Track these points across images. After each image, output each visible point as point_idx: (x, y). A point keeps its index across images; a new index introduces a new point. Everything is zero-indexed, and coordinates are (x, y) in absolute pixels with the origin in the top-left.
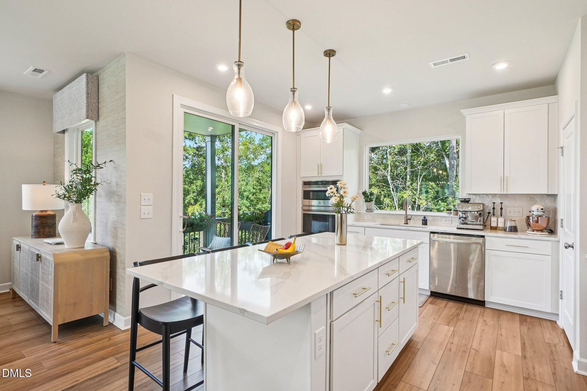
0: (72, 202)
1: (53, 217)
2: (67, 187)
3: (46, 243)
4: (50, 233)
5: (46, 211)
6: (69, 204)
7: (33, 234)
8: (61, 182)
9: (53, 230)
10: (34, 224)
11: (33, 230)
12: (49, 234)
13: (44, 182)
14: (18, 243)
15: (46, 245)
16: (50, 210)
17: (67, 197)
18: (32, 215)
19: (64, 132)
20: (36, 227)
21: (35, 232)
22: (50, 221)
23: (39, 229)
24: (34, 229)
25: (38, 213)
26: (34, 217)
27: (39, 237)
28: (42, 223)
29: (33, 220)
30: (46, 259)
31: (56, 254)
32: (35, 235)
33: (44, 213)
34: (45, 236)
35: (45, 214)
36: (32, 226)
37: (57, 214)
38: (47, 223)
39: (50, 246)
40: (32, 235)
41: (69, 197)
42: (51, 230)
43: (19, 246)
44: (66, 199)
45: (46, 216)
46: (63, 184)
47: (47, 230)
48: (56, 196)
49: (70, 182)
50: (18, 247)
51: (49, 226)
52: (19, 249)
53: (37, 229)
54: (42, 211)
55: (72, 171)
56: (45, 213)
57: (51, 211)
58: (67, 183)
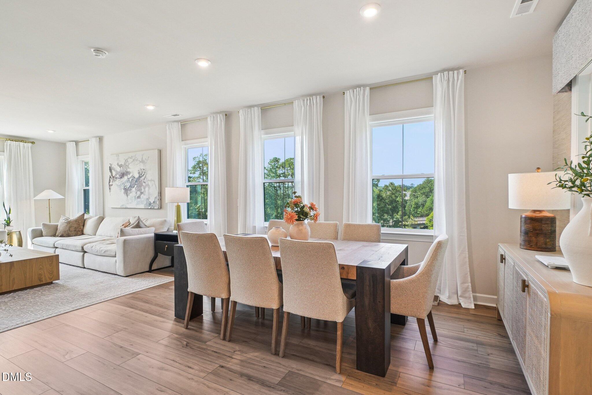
0: (588, 195)
1: (552, 220)
2: (578, 168)
3: (539, 261)
4: (546, 244)
5: (540, 211)
6: (582, 199)
7: (523, 243)
8: (565, 160)
9: (551, 241)
10: (523, 228)
11: (523, 238)
12: (544, 246)
13: (538, 168)
14: (503, 253)
15: (538, 265)
16: (546, 210)
17: (577, 186)
18: (521, 216)
19: (569, 86)
20: (527, 233)
21: (525, 241)
22: (546, 227)
23: (531, 236)
24: (524, 236)
25: (529, 214)
26: (523, 220)
27: (530, 249)
28: (535, 229)
29: (523, 224)
30: (536, 294)
31: (555, 294)
32: (525, 245)
33: (537, 214)
34: (539, 248)
35: (538, 216)
36: (521, 232)
37: (558, 217)
38: (542, 229)
39: (545, 271)
40: (520, 244)
41: (583, 184)
42: (548, 240)
43: (504, 257)
44: (575, 189)
45: (541, 218)
46: (569, 163)
47: (541, 239)
48: (557, 185)
49: (583, 158)
50: (503, 259)
51: (546, 234)
52: (504, 260)
53: (528, 237)
54: (535, 211)
55: (588, 139)
56: (539, 214)
57: (549, 211)
58: (576, 160)
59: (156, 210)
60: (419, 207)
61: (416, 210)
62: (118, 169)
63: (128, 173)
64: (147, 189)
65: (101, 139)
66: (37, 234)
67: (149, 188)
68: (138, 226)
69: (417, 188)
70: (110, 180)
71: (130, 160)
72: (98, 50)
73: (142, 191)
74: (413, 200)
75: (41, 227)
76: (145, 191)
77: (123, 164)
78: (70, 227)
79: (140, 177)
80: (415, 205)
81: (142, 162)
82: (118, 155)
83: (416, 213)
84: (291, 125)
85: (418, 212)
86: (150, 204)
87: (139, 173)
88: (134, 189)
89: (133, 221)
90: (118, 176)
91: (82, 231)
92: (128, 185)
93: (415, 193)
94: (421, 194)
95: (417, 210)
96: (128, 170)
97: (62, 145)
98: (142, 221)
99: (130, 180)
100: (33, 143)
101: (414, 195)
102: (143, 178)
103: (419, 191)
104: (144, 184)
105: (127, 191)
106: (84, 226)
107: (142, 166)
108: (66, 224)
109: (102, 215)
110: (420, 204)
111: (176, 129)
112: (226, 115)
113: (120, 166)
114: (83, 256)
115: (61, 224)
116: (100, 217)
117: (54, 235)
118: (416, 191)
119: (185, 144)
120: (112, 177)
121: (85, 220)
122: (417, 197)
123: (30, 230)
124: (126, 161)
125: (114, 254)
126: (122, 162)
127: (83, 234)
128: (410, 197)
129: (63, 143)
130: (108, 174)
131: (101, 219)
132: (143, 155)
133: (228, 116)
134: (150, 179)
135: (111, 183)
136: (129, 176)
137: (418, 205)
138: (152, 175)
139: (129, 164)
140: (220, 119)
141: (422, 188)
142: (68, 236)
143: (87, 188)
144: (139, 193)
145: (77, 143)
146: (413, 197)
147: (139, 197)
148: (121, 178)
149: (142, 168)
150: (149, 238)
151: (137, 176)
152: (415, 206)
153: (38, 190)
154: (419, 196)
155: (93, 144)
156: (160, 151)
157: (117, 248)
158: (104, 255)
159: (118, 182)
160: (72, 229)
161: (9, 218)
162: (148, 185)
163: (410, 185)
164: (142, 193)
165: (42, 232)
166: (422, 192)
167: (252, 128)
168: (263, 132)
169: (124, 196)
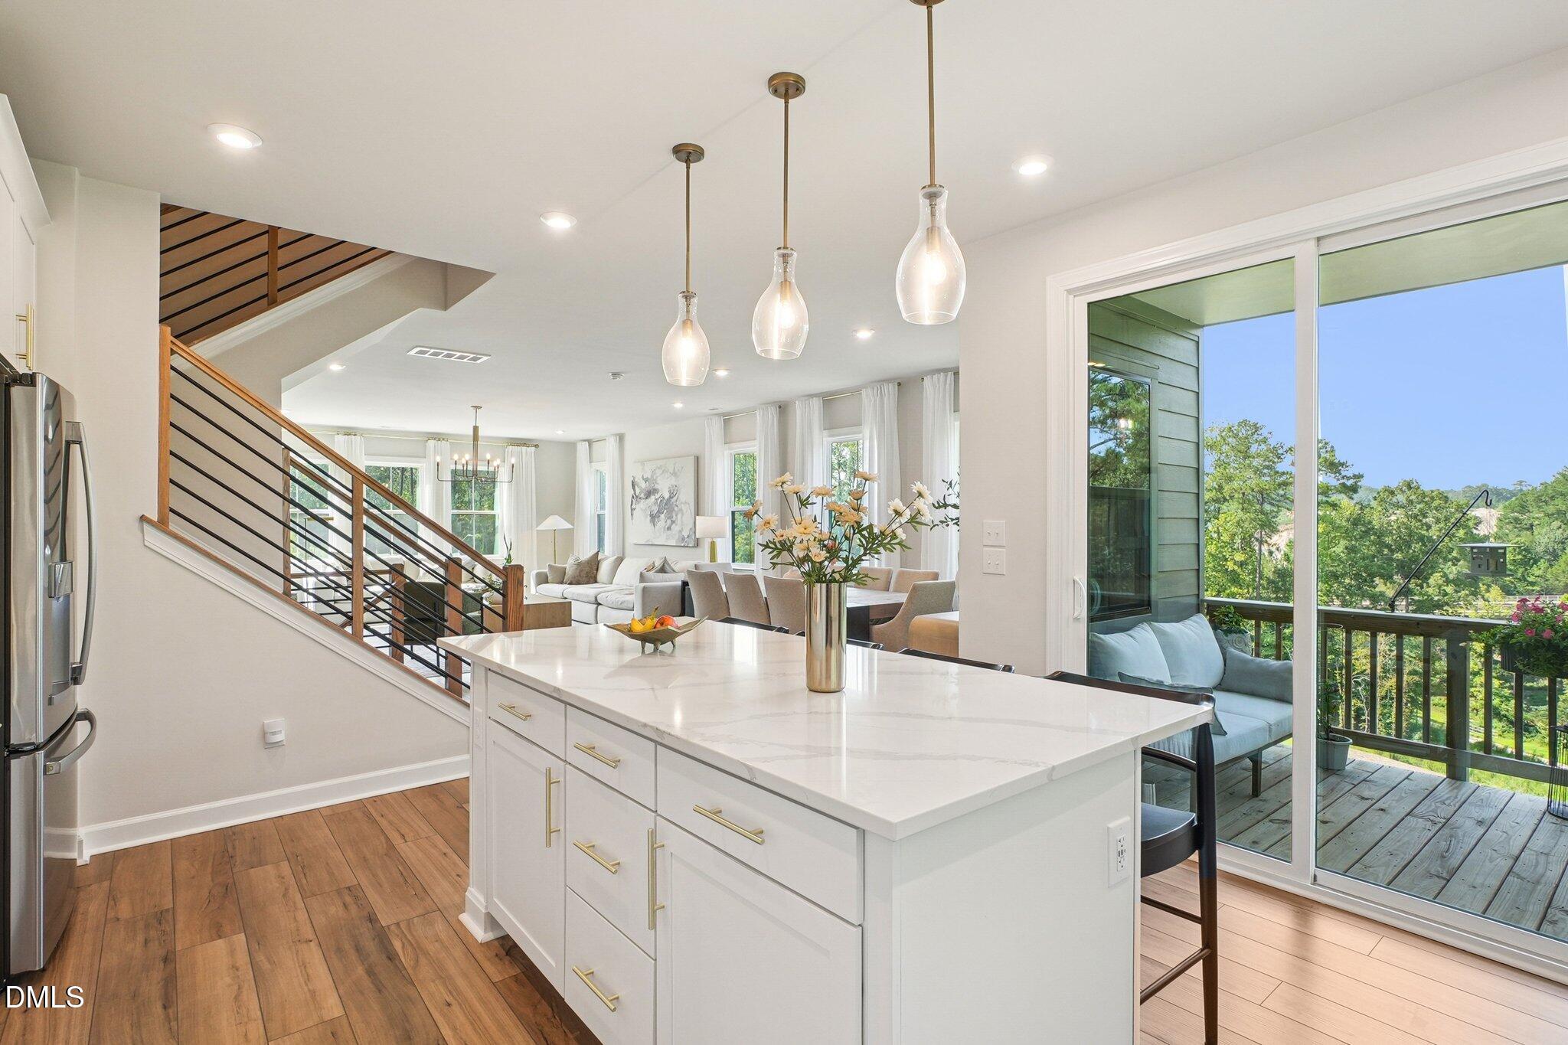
59: (691, 549)
60: (1536, 562)
61: (1521, 570)
62: (643, 485)
63: (655, 491)
64: (679, 516)
65: (621, 438)
66: (542, 579)
67: (683, 514)
68: (662, 570)
69: (1530, 498)
70: (632, 501)
71: (658, 472)
72: (615, 375)
73: (674, 519)
74: (1511, 536)
75: (546, 570)
76: (677, 518)
77: (649, 477)
78: (581, 571)
79: (671, 497)
80: (1519, 554)
81: (675, 474)
82: (643, 463)
83: (1523, 579)
84: (858, 424)
85: (1531, 579)
86: (683, 539)
87: (670, 491)
88: (663, 516)
89: (658, 564)
90: (642, 495)
91: (596, 577)
92: (655, 509)
93: (1523, 514)
94: (1549, 516)
95: (1526, 570)
96: (656, 486)
97: (570, 447)
98: (668, 564)
99: (659, 502)
100: (536, 446)
101: (1516, 520)
102: (675, 498)
103: (1540, 507)
104: (676, 508)
105: (654, 518)
106: (597, 570)
107: (673, 481)
108: (575, 567)
109: (621, 555)
110: (1540, 549)
111: (717, 425)
112: (780, 407)
113: (646, 480)
114: (597, 608)
115: (569, 565)
116: (618, 557)
117: (562, 582)
118: (1523, 507)
119: (730, 449)
120: (635, 497)
121: (599, 562)
122: (1532, 526)
123: (534, 572)
124: (654, 472)
125: (631, 606)
126: (648, 475)
127: (596, 582)
128: (1501, 528)
129: (571, 443)
130: (629, 492)
131: (619, 561)
132: (675, 464)
133: (783, 409)
134: (683, 500)
135: (633, 506)
136: (657, 496)
137: (1529, 553)
138: (687, 495)
139: (657, 477)
140: (772, 414)
141: (1552, 498)
142: (578, 583)
143: (602, 512)
144: (669, 522)
145: (590, 442)
146: (1510, 527)
147: (669, 528)
148: (647, 498)
149: (674, 483)
150: (674, 588)
151: (667, 496)
152: (1520, 557)
153: (542, 516)
154: (1537, 522)
155: (612, 445)
156: (697, 459)
157: (635, 599)
158: (621, 607)
159: (642, 505)
160: (583, 574)
161: (509, 556)
162: (681, 510)
163: (1512, 488)
164: (673, 522)
165: (547, 577)
166: (1551, 509)
167: (810, 428)
168: (826, 433)
169: (649, 526)
